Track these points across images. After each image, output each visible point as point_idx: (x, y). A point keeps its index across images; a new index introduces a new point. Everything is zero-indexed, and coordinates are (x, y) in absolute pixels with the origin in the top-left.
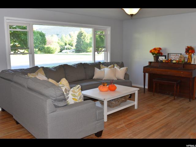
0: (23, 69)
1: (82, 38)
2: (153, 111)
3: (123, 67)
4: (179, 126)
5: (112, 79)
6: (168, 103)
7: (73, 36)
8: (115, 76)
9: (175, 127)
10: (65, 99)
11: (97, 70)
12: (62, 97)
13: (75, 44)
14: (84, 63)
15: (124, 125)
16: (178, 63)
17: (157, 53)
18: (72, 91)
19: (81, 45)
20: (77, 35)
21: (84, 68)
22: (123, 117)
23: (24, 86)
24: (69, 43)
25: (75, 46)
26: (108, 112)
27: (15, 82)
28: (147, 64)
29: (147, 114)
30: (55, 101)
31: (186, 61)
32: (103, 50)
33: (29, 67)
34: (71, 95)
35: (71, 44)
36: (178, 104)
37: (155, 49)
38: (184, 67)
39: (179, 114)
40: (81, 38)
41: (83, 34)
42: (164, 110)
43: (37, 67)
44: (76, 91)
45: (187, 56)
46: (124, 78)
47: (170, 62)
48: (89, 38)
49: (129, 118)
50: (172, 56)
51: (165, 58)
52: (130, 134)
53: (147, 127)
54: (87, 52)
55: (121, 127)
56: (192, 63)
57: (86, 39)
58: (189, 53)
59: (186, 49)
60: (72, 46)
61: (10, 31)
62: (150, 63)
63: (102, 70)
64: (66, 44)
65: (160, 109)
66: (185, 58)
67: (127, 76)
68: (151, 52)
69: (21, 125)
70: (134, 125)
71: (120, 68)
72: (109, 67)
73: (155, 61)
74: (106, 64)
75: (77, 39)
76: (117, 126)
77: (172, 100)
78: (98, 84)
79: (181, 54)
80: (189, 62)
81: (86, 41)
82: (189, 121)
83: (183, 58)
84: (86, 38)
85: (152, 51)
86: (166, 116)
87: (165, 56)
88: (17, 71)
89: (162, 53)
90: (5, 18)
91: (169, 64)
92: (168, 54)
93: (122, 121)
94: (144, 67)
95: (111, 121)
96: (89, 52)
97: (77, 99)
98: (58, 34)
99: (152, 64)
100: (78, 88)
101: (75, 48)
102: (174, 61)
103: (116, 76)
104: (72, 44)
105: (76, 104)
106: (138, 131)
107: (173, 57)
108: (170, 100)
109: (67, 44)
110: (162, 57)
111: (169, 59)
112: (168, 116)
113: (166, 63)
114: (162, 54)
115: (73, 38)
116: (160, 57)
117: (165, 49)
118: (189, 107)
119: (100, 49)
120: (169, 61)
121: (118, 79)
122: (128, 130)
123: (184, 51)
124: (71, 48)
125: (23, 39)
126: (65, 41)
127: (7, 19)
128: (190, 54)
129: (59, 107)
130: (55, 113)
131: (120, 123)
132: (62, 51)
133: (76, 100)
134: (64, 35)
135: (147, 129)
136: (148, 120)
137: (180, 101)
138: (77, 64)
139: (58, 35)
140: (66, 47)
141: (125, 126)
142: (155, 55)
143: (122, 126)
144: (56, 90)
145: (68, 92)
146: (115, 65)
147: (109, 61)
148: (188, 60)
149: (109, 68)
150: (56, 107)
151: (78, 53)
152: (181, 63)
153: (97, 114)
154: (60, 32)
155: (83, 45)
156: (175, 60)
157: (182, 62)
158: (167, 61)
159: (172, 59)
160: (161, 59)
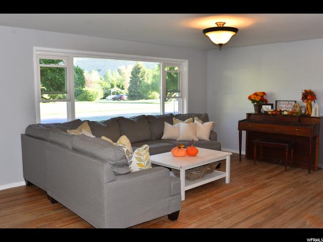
0: (60, 124)
1: (139, 75)
2: (254, 187)
3: (208, 121)
4: (291, 207)
5: (191, 139)
6: (277, 175)
7: (124, 73)
8: (196, 135)
9: (284, 207)
10: (127, 165)
11: (167, 125)
12: (124, 161)
13: (127, 85)
14: (149, 116)
15: (209, 205)
16: (291, 115)
17: (259, 100)
18: (137, 153)
19: (138, 87)
20: (131, 70)
21: (149, 123)
22: (208, 195)
23: (66, 147)
24: (118, 84)
25: (128, 89)
26: (186, 186)
27: (52, 142)
28: (245, 117)
29: (244, 190)
30: (114, 166)
31: (303, 112)
32: (173, 96)
33: (67, 121)
34: (135, 159)
35: (121, 86)
36: (292, 176)
37: (256, 94)
38: (299, 121)
39: (292, 191)
40: (138, 77)
41: (142, 70)
42: (270, 185)
43: (79, 120)
44: (142, 153)
45: (305, 104)
46: (210, 139)
47: (278, 113)
48: (151, 76)
49: (216, 196)
50: (281, 105)
51: (272, 108)
52: (219, 216)
53: (243, 208)
54: (148, 99)
55: (206, 208)
56: (313, 115)
57: (146, 78)
58: (308, 100)
59: (303, 94)
60: (123, 88)
61: (41, 67)
62: (249, 115)
63: (176, 125)
64: (112, 86)
65: (264, 184)
66: (301, 107)
67: (213, 134)
68: (250, 98)
69: (61, 204)
70: (224, 206)
71: (202, 124)
72: (185, 121)
73: (257, 113)
74: (182, 118)
75: (131, 78)
76: (200, 207)
77: (282, 171)
78: (170, 146)
79: (296, 102)
80: (307, 113)
81: (145, 81)
82: (306, 200)
83: (298, 107)
84: (146, 75)
85: (252, 98)
86: (273, 193)
87: (272, 105)
88: (51, 127)
89: (268, 100)
90: (35, 48)
91: (277, 117)
92: (276, 101)
93: (208, 200)
94: (240, 122)
95: (190, 200)
96: (150, 99)
97: (143, 164)
98: (100, 68)
99: (252, 117)
100: (144, 149)
101: (127, 92)
102: (285, 113)
103: (198, 135)
104: (123, 87)
105: (141, 172)
106: (231, 213)
107: (284, 106)
108: (279, 171)
109: (115, 86)
110: (267, 106)
111: (278, 110)
112: (275, 194)
113: (273, 115)
114: (266, 101)
115: (124, 76)
116: (264, 107)
117: (272, 94)
118: (308, 181)
119: (169, 93)
120: (278, 111)
121: (200, 140)
122: (215, 211)
123: (301, 96)
124: (120, 92)
125: (50, 78)
126: (111, 82)
127: (37, 50)
128: (310, 101)
129: (119, 175)
130: (114, 183)
131: (204, 202)
132: (107, 98)
133: (143, 166)
134: (110, 71)
135: (243, 210)
136: (245, 199)
137: (294, 173)
138: (137, 117)
139: (99, 71)
140: (112, 90)
141: (212, 206)
142: (256, 103)
143: (206, 206)
144: (116, 151)
145: (130, 155)
146: (196, 118)
147: (185, 112)
148: (306, 111)
149: (186, 123)
150: (117, 174)
151: (132, 100)
152: (295, 115)
153: (172, 187)
154: (103, 67)
155: (141, 88)
156: (286, 111)
157: (298, 113)
158: (274, 113)
159: (282, 110)
160: (266, 110)
